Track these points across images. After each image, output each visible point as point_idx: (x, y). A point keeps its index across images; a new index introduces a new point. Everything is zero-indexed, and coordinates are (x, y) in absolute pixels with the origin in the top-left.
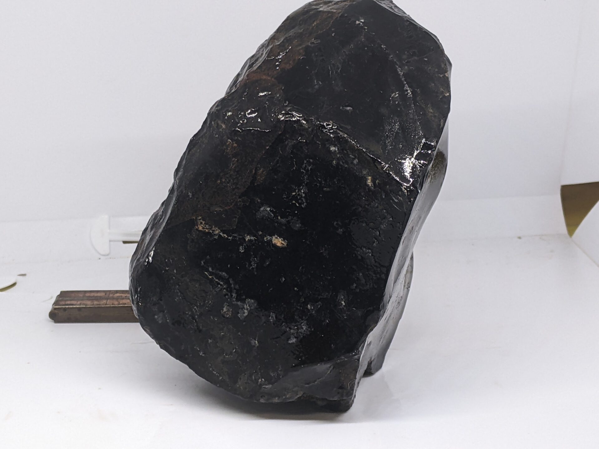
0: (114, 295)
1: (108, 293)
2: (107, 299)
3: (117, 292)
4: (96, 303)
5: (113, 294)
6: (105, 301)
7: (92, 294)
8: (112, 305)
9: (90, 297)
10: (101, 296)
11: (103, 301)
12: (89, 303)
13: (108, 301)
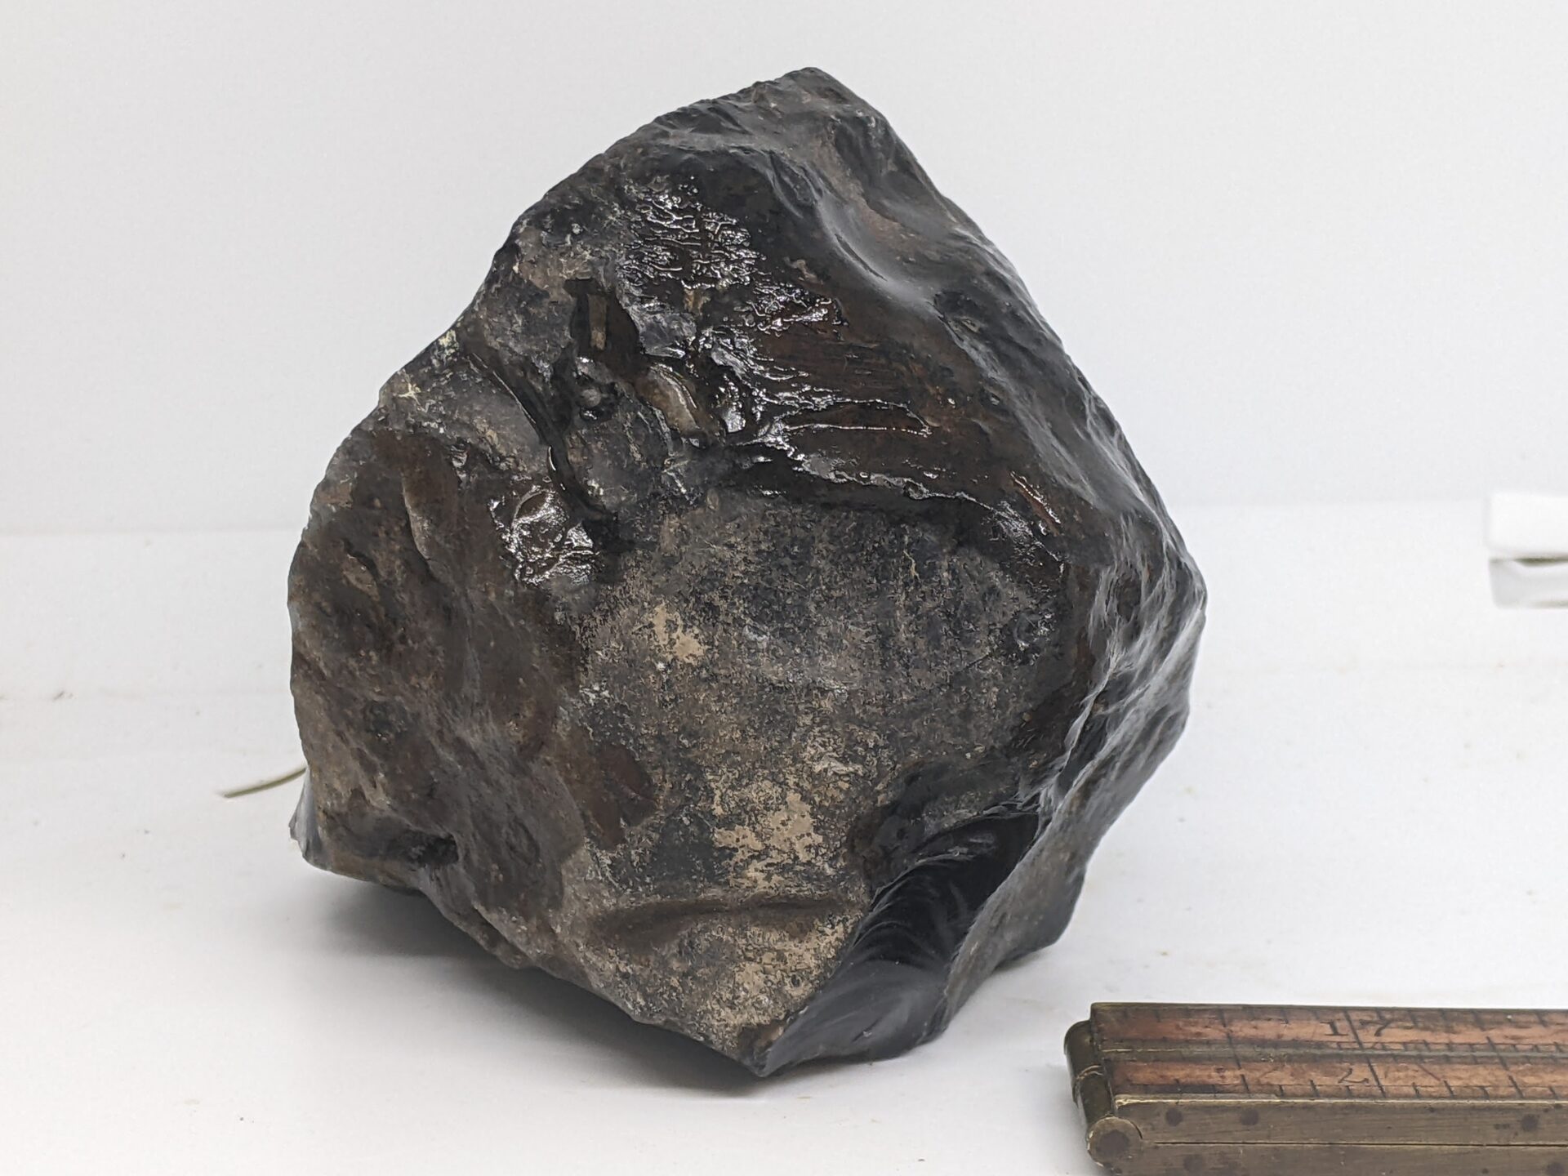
0: (1378, 1034)
1: (1342, 1025)
2: (1367, 1060)
3: (1383, 1017)
4: (1322, 1081)
5: (1373, 1029)
6: (1360, 1072)
7: (1268, 1029)
8: (1418, 1095)
9: (1263, 1043)
10: (1317, 1038)
11: (1351, 1071)
12: (1282, 1077)
13: (1380, 1072)
